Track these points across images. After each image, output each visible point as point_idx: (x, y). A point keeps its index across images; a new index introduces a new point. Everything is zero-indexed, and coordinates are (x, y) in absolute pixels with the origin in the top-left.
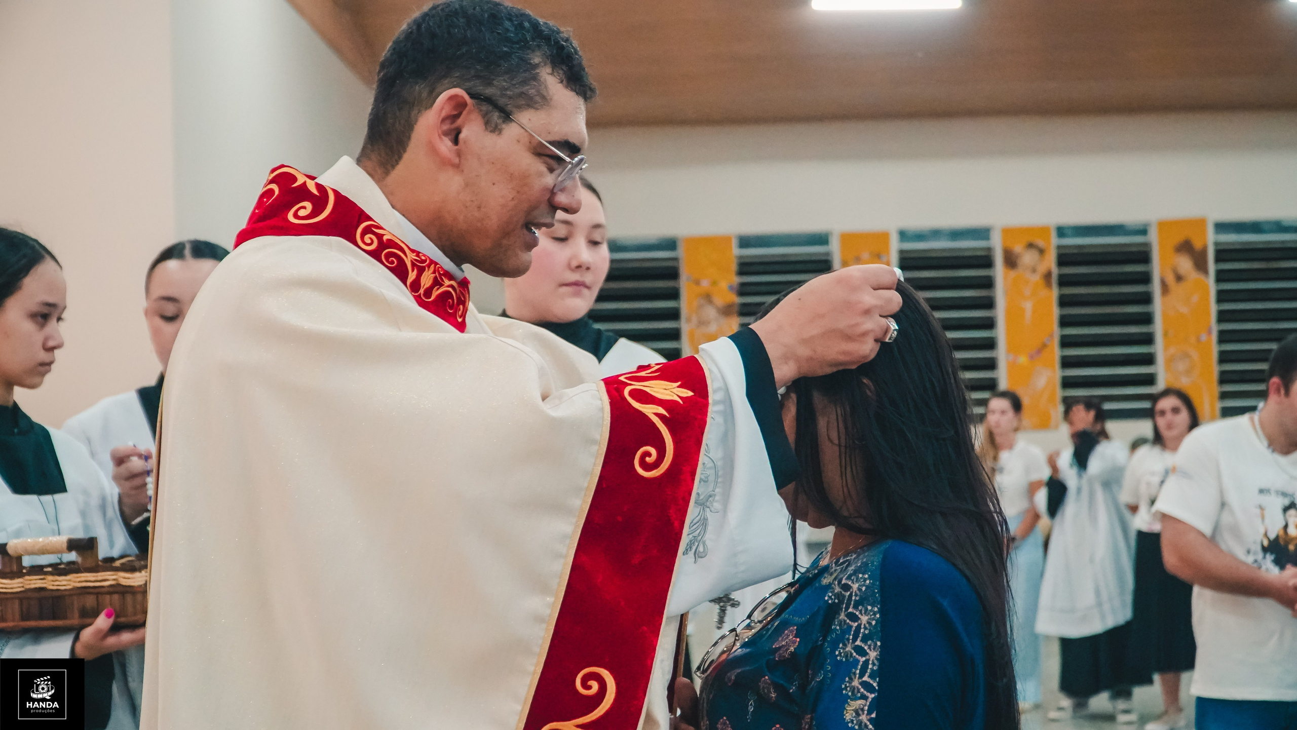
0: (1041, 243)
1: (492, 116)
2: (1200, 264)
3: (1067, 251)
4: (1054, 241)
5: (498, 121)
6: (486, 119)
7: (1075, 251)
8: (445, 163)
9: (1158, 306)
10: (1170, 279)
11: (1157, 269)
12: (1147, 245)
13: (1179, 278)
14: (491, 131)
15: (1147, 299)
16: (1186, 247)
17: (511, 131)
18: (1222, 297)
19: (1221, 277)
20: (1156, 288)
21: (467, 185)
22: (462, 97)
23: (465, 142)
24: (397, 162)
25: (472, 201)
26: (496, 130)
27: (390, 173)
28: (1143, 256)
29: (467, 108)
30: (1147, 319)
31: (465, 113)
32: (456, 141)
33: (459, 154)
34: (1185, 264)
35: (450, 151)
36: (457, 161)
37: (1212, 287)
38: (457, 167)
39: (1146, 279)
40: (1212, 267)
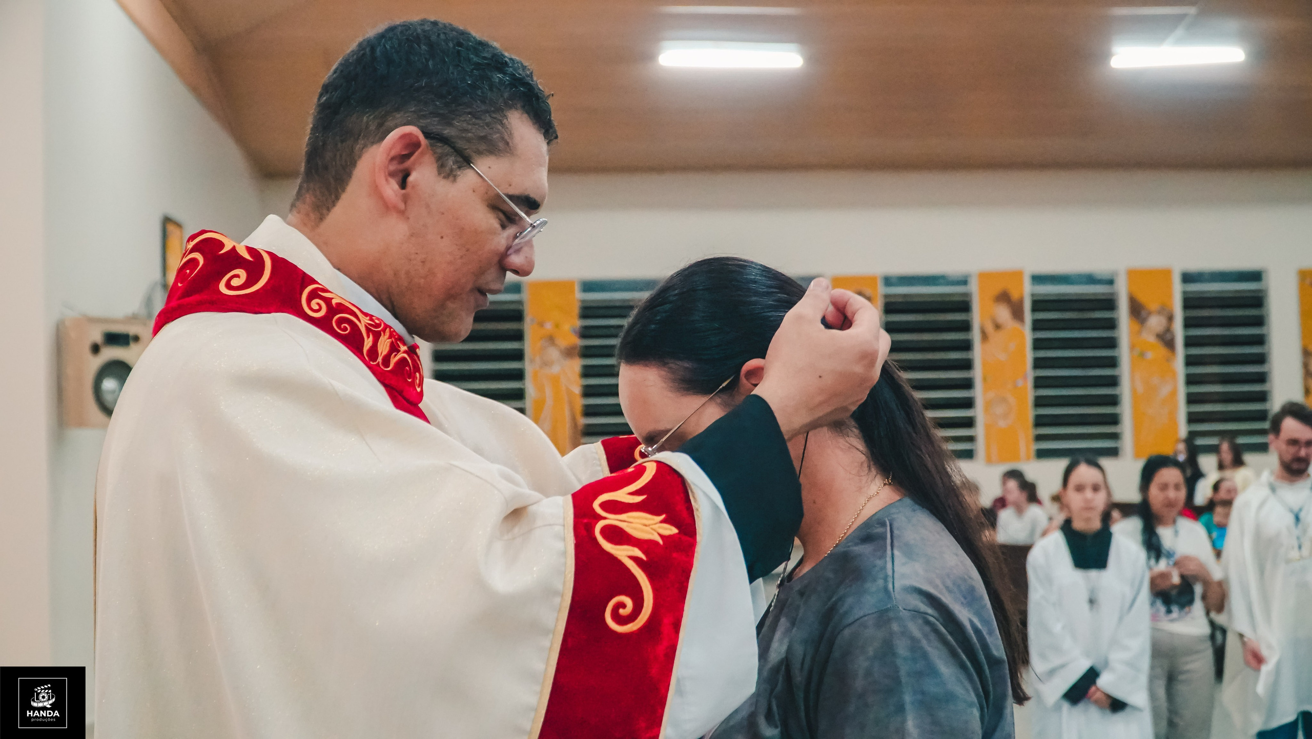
0: (868, 292)
1: (447, 159)
2: (1017, 314)
3: (893, 300)
4: (882, 290)
5: (454, 167)
6: (440, 163)
7: (900, 300)
8: (387, 207)
9: (978, 354)
10: (990, 328)
11: (977, 318)
12: (967, 295)
13: (998, 327)
14: (444, 177)
15: (967, 346)
16: (1004, 297)
17: (467, 178)
18: (1038, 344)
19: (1037, 326)
20: (976, 336)
21: (412, 235)
22: (417, 137)
23: (413, 187)
24: (334, 204)
25: (417, 253)
26: (450, 175)
27: (325, 218)
28: (964, 306)
29: (420, 150)
30: (967, 365)
31: (416, 154)
32: (403, 184)
33: (405, 199)
34: (1003, 313)
35: (396, 195)
36: (402, 206)
37: (1028, 335)
38: (402, 213)
39: (966, 327)
40: (1028, 316)
